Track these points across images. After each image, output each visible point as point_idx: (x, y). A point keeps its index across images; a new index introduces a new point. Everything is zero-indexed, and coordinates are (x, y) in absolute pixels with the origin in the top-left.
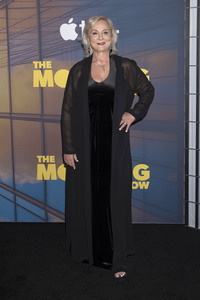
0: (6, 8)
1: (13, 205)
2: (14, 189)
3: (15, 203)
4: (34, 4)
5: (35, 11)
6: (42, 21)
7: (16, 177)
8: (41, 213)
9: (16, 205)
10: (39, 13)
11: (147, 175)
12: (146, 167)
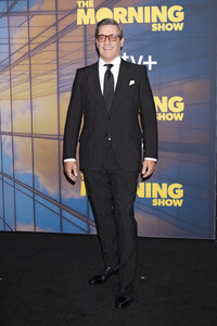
0: (57, 42)
1: (58, 217)
2: (60, 203)
3: (61, 215)
4: (82, 39)
5: (82, 45)
6: (88, 53)
7: (63, 192)
8: (84, 225)
9: (62, 217)
10: (86, 46)
11: (181, 193)
12: (180, 186)
